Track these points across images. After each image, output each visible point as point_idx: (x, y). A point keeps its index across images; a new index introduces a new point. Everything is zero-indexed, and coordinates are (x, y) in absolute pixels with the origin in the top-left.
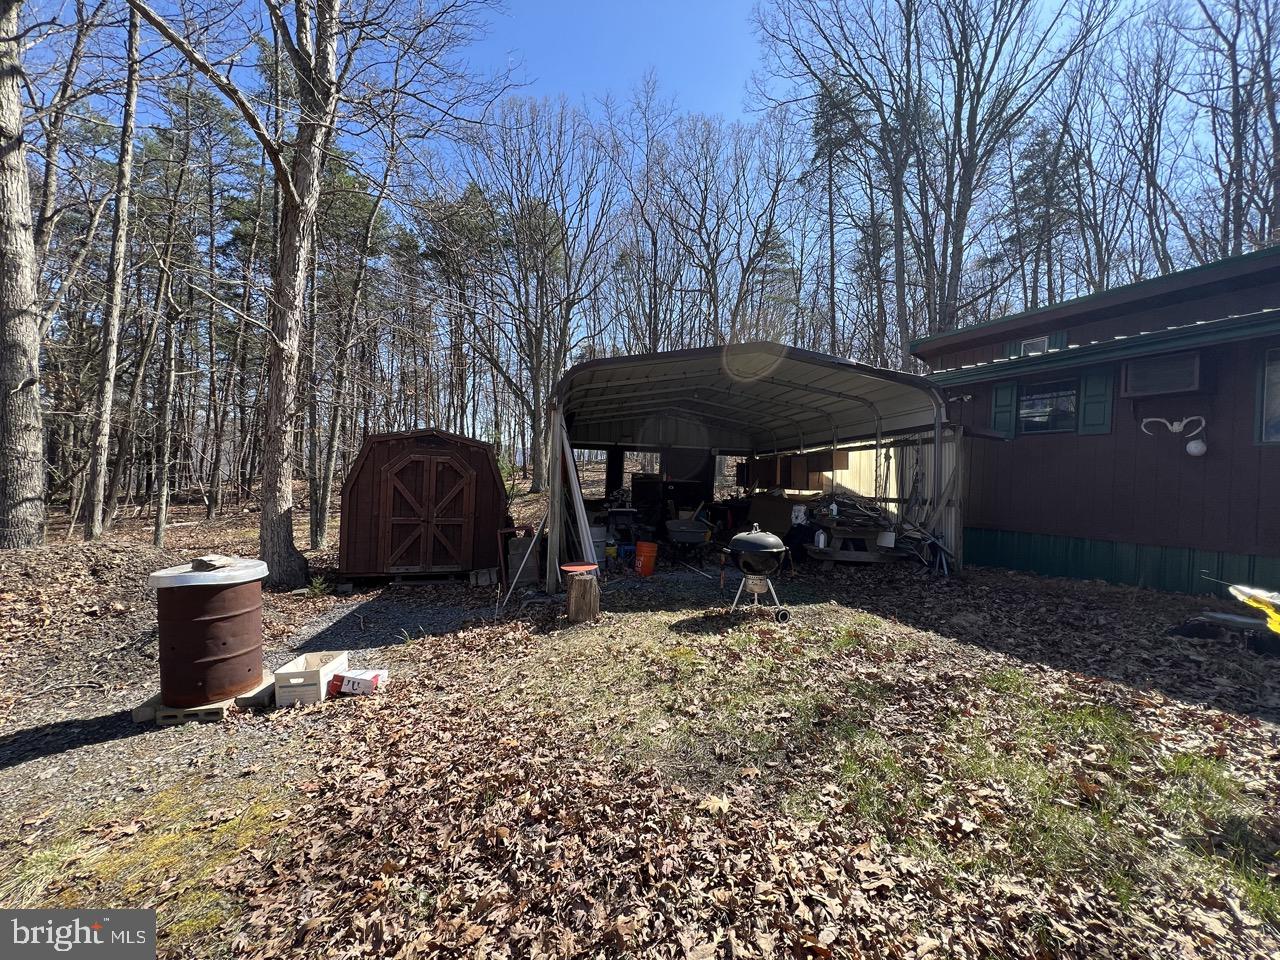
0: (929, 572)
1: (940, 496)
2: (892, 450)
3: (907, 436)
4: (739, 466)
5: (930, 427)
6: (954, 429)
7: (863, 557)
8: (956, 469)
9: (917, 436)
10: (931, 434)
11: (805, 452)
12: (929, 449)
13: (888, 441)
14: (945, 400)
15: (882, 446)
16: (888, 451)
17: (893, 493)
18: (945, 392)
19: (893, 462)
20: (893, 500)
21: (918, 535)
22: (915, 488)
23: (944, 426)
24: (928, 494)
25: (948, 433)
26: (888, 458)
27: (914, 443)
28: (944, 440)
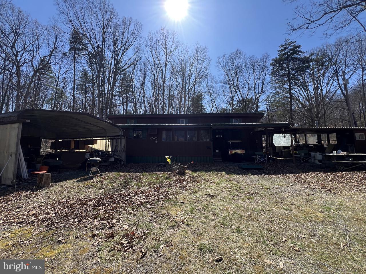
0: (120, 165)
1: (121, 151)
2: (110, 140)
3: (114, 137)
4: (52, 143)
5: (120, 136)
6: (124, 137)
7: (106, 164)
8: (124, 145)
9: (116, 138)
10: (119, 137)
11: (81, 139)
12: (119, 140)
13: (109, 138)
14: (123, 131)
15: (108, 139)
16: (109, 140)
17: (110, 150)
18: (123, 129)
19: (110, 143)
20: (110, 151)
21: (118, 158)
22: (116, 148)
23: (122, 136)
24: (119, 149)
25: (123, 137)
26: (109, 142)
27: (115, 139)
28: (122, 139)
